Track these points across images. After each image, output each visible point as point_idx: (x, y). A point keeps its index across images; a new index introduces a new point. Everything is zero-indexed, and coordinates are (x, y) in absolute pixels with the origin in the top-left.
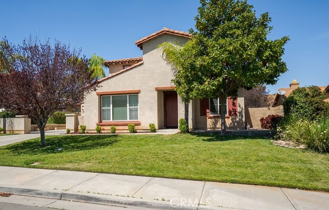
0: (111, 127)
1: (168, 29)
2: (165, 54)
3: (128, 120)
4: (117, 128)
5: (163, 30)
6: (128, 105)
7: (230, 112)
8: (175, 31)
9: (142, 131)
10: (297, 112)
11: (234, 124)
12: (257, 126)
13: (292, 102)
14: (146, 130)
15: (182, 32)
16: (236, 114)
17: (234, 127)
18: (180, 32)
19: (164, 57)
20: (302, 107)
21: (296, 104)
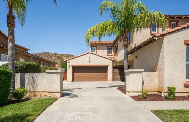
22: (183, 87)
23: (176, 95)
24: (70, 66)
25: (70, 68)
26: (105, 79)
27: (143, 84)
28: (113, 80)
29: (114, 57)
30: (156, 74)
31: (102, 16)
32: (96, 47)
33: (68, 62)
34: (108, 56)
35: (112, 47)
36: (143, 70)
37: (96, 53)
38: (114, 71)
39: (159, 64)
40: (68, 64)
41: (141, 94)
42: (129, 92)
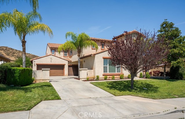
0: (112, 76)
3: (116, 72)
14: (126, 78)
22: (102, 76)
23: (99, 79)
24: (35, 64)
25: (35, 66)
26: (63, 74)
27: (87, 75)
28: (69, 75)
29: (68, 58)
30: (93, 70)
31: (67, 38)
32: (55, 50)
33: (33, 61)
34: (64, 57)
35: (67, 51)
36: (87, 69)
37: (55, 55)
38: (69, 69)
39: (94, 66)
40: (33, 63)
41: (86, 79)
42: (81, 79)
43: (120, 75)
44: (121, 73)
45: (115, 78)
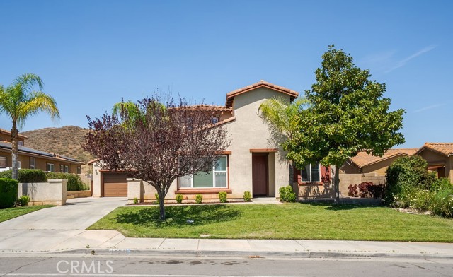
0: (197, 195)
1: (266, 83)
2: (261, 111)
3: (214, 187)
4: (204, 196)
5: (261, 83)
6: (214, 168)
7: (323, 179)
8: (275, 86)
9: (234, 200)
10: (405, 180)
11: (327, 192)
12: (344, 193)
13: (400, 171)
14: (238, 200)
15: (283, 88)
16: (328, 180)
17: (327, 195)
18: (281, 88)
19: (260, 114)
20: (409, 176)
21: (404, 173)
24: (98, 171)
25: (97, 174)
40: (94, 168)
43: (218, 193)
44: (227, 187)
45: (203, 201)
